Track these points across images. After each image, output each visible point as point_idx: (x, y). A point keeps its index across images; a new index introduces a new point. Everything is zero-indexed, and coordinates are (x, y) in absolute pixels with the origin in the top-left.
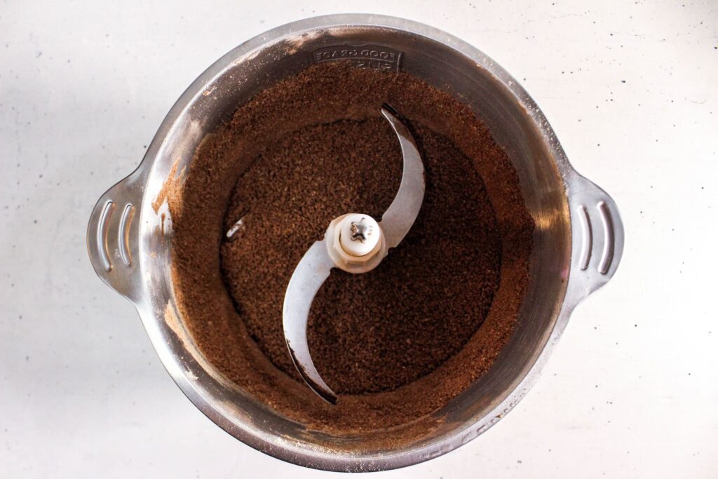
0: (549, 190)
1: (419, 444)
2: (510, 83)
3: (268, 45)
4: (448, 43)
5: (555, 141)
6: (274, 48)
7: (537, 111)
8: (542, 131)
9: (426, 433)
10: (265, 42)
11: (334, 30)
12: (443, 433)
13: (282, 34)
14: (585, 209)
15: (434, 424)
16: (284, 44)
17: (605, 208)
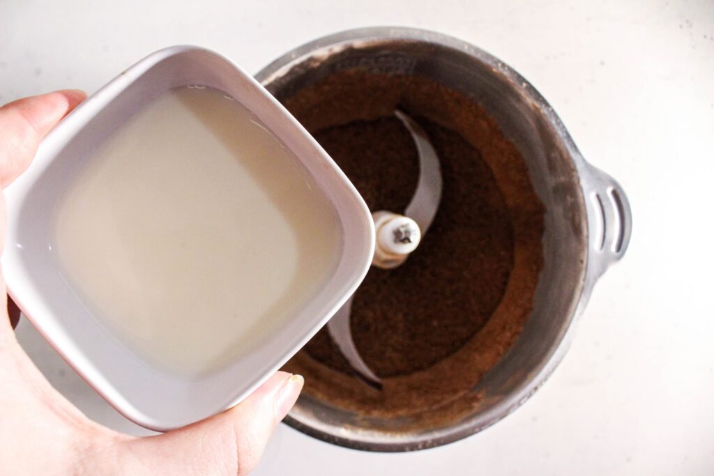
0: (562, 179)
1: (468, 419)
2: (524, 85)
3: (297, 61)
4: (466, 50)
5: (568, 136)
6: (302, 65)
7: (550, 109)
8: (556, 127)
9: (471, 408)
10: (293, 59)
11: (358, 43)
12: (488, 407)
13: (309, 51)
14: (598, 196)
15: (475, 399)
16: (311, 59)
17: (616, 194)
